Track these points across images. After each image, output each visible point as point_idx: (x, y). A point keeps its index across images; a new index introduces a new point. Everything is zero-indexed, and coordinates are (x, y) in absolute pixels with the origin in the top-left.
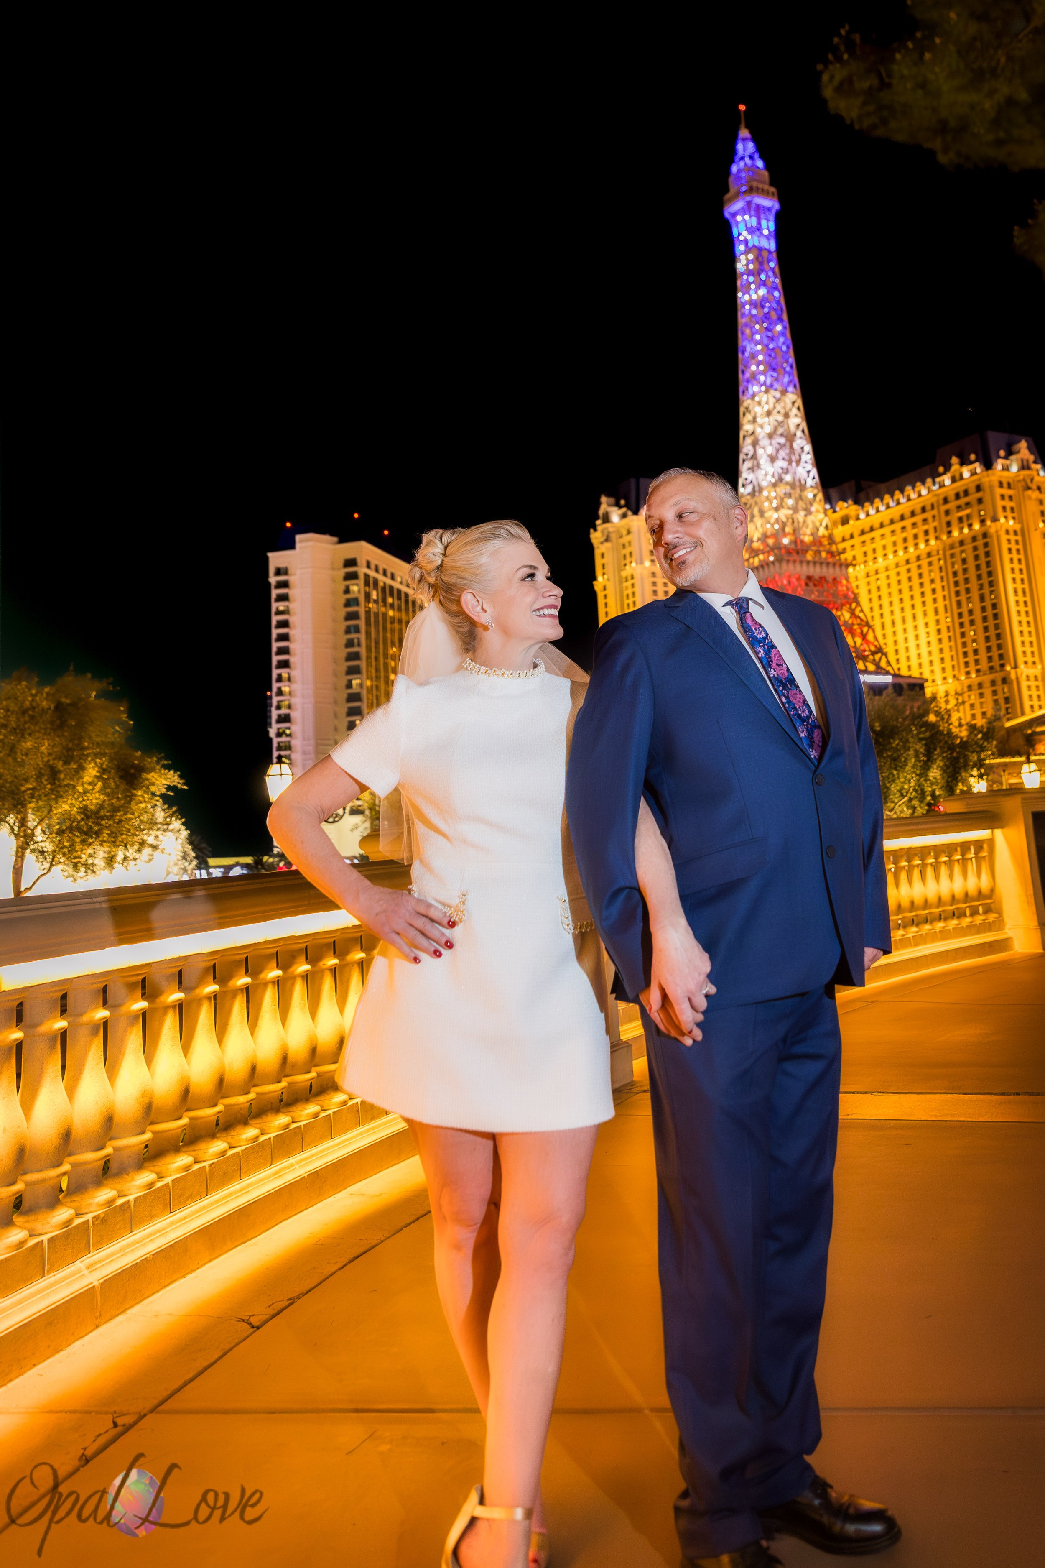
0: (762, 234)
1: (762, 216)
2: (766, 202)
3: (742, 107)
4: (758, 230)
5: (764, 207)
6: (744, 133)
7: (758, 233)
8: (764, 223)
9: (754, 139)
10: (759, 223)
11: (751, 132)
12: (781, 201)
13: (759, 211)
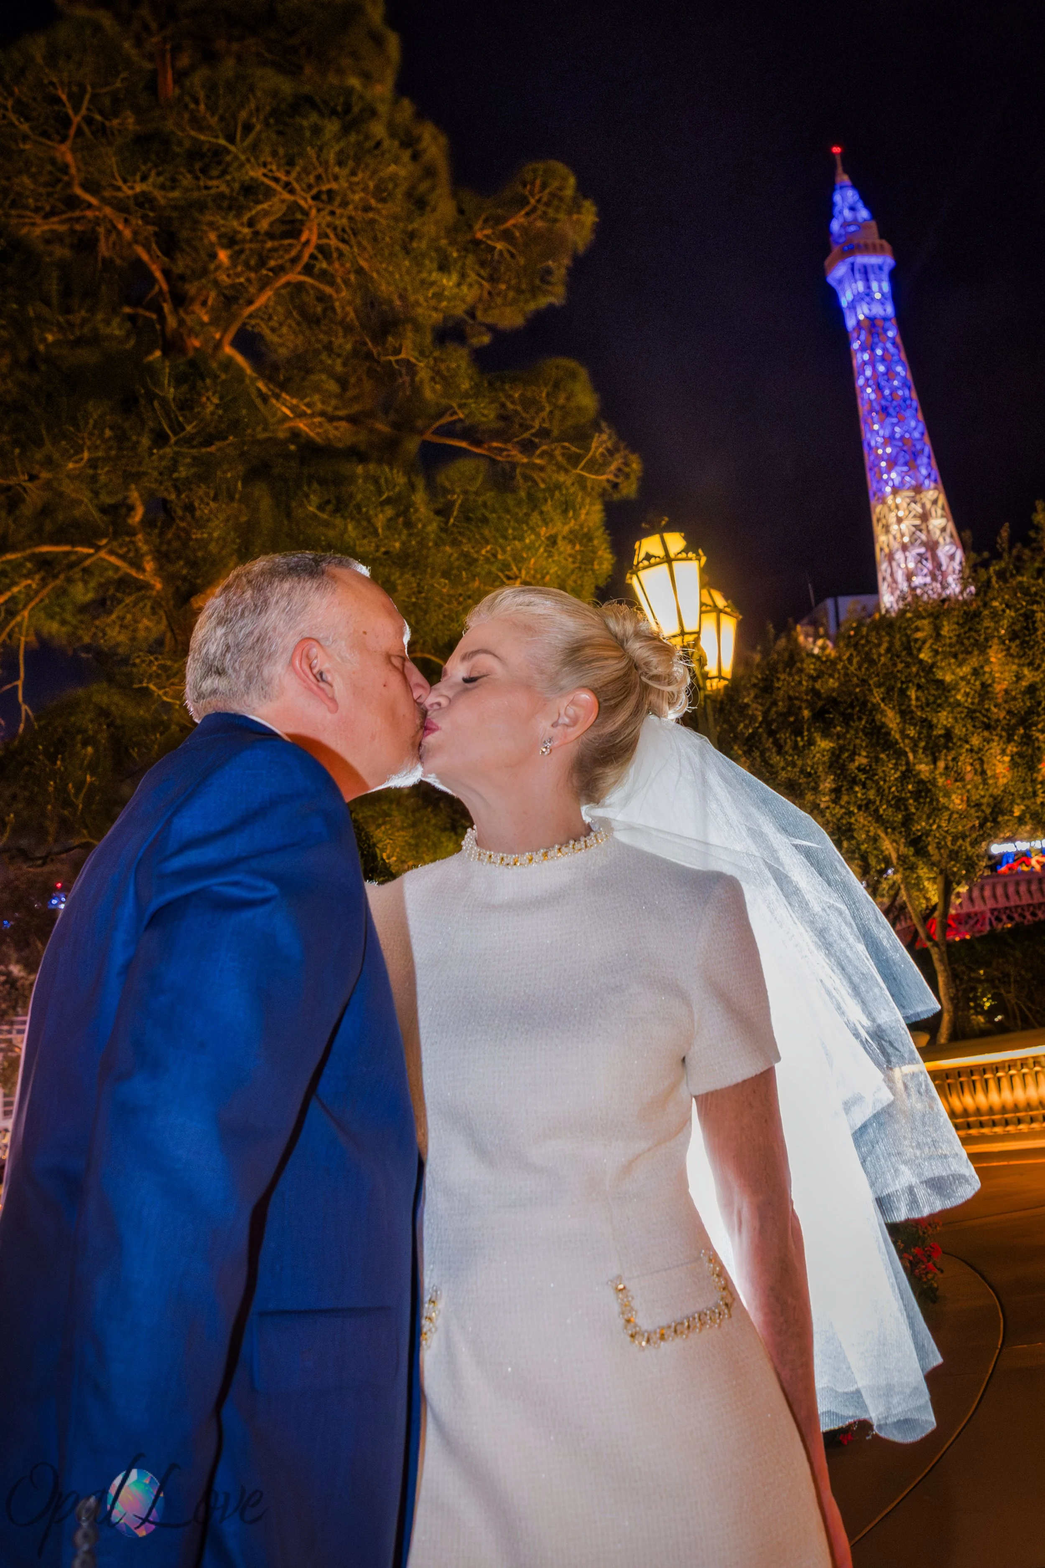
0: (873, 299)
1: (872, 276)
2: (873, 260)
3: (836, 150)
4: (868, 295)
5: (872, 266)
6: (843, 178)
7: (867, 299)
8: (875, 286)
9: (855, 186)
10: (868, 287)
11: (851, 178)
12: (896, 255)
13: (865, 273)
